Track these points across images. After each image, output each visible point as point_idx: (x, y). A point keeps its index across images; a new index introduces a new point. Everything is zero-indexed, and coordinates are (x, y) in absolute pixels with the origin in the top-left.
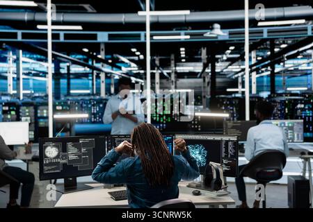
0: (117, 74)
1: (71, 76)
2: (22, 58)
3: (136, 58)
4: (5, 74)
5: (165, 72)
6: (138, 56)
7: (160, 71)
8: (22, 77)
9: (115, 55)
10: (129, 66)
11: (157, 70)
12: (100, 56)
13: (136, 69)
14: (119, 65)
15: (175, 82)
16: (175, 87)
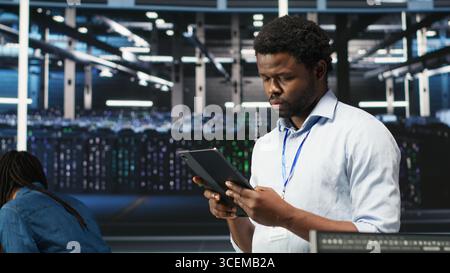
0: (106, 65)
3: (148, 26)
5: (218, 62)
6: (153, 21)
7: (205, 60)
9: (98, 19)
10: (132, 44)
11: (200, 57)
12: (59, 19)
13: (147, 50)
14: (103, 39)
15: (241, 85)
16: (241, 96)
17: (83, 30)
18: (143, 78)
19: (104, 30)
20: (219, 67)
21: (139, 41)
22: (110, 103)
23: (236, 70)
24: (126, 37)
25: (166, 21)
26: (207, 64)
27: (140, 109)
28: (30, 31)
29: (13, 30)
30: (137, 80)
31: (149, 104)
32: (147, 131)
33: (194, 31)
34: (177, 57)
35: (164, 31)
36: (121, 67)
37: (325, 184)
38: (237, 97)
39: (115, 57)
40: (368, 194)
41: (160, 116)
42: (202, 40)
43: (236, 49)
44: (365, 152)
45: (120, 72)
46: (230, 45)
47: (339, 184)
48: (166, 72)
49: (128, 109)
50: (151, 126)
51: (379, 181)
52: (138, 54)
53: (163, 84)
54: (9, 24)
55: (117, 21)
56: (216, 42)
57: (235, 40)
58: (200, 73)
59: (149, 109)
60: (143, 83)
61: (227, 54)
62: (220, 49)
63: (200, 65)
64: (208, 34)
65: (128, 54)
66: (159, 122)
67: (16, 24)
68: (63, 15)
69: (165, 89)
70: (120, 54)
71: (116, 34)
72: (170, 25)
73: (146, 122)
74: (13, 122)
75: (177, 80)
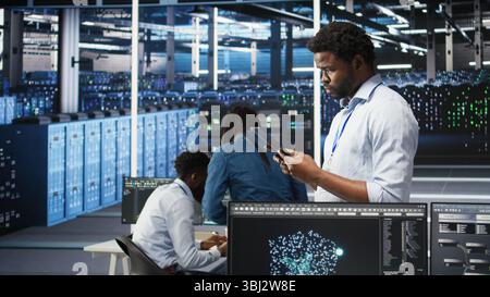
0: (377, 39)
1: (294, 45)
2: (217, 19)
4: (188, 45)
5: (464, 30)
7: (453, 30)
8: (216, 47)
9: (370, 5)
10: (396, 22)
11: (449, 28)
12: (341, 8)
13: (407, 26)
14: (374, 20)
15: (482, 48)
16: (482, 56)
17: (359, 15)
18: (405, 47)
19: (375, 13)
20: (464, 34)
21: (401, 19)
22: (380, 67)
23: (478, 37)
24: (391, 17)
25: (421, 3)
26: (454, 33)
27: (403, 71)
28: (321, 19)
29: (309, 19)
30: (400, 48)
31: (409, 66)
32: (407, 87)
33: (444, 8)
34: (431, 29)
35: (420, 10)
36: (387, 40)
37: (354, 151)
38: (478, 57)
39: (383, 33)
40: (381, 160)
41: (418, 75)
42: (450, 15)
43: (478, 19)
44: (380, 126)
45: (387, 43)
46: (473, 17)
47: (364, 151)
48: (422, 42)
49: (393, 71)
50: (410, 83)
51: (391, 150)
52: (400, 29)
53: (419, 50)
54: (306, 15)
55: (384, 6)
56: (462, 15)
57: (477, 13)
58: (449, 40)
59: (409, 70)
60: (404, 51)
61: (471, 24)
62: (465, 21)
63: (448, 34)
64: (455, 10)
65: (393, 30)
66: (418, 80)
67: (312, 14)
68: (345, 5)
69: (421, 54)
70: (387, 30)
71: (384, 16)
72: (425, 5)
73: (407, 79)
74: (310, 85)
75: (431, 47)
